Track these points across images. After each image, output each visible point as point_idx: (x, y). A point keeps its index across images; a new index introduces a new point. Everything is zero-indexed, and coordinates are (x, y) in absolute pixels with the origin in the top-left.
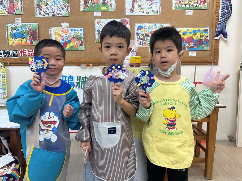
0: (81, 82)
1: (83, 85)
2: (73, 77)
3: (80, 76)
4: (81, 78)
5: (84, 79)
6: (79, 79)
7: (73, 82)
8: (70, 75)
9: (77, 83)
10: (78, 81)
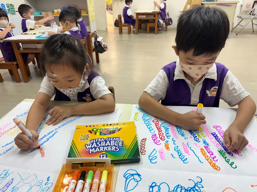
0: (10, 9)
1: (12, 11)
2: (4, 5)
3: (8, 4)
4: (9, 6)
5: (11, 6)
6: (8, 6)
7: (6, 10)
8: (2, 4)
9: (8, 10)
10: (8, 8)
